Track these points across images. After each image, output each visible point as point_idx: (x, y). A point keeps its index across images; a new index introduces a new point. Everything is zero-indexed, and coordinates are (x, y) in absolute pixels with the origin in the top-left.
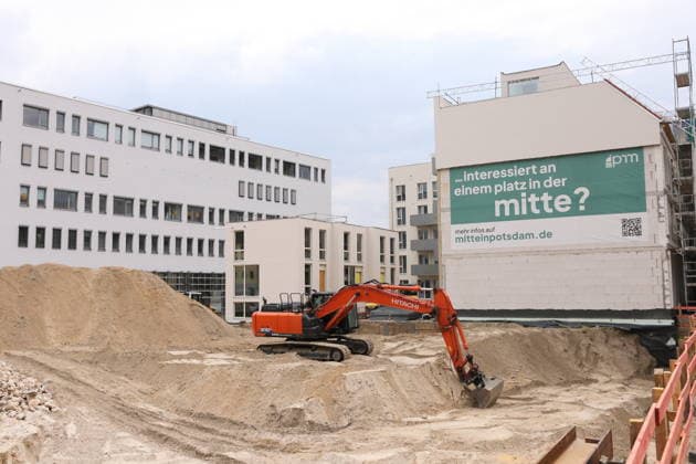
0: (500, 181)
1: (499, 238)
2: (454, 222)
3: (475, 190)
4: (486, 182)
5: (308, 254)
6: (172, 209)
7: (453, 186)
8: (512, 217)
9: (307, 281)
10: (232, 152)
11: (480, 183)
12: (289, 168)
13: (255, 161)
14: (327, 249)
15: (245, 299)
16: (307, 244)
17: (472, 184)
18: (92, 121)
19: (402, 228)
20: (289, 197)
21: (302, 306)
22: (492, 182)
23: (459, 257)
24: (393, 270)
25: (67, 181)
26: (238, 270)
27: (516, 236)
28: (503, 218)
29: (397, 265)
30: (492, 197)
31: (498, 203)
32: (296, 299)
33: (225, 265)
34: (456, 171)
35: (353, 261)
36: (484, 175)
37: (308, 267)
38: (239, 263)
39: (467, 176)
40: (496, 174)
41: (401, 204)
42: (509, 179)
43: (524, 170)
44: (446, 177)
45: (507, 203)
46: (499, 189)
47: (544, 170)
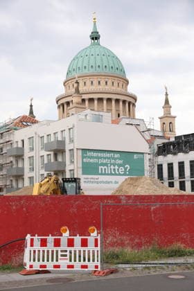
0: (101, 158)
1: (100, 182)
3: (92, 161)
4: (96, 158)
7: (83, 157)
8: (105, 174)
11: (93, 157)
17: (90, 157)
22: (98, 158)
27: (106, 182)
28: (102, 174)
30: (97, 165)
31: (100, 167)
34: (84, 150)
36: (95, 154)
39: (89, 154)
40: (99, 155)
42: (105, 158)
43: (108, 155)
44: (80, 152)
45: (103, 168)
46: (101, 161)
47: (116, 156)
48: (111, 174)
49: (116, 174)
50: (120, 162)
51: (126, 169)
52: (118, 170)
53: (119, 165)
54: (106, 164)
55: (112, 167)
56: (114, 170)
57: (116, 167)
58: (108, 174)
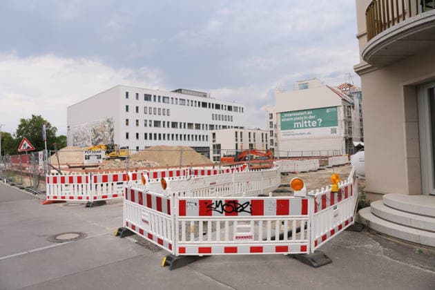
0: (295, 116)
1: (296, 134)
2: (282, 129)
3: (288, 120)
4: (291, 117)
5: (237, 140)
6: (190, 125)
7: (281, 118)
8: (299, 128)
9: (237, 148)
10: (210, 104)
11: (289, 117)
12: (230, 108)
13: (218, 107)
14: (243, 138)
15: (216, 155)
16: (236, 136)
17: (287, 117)
18: (164, 97)
19: (271, 129)
20: (230, 119)
21: (234, 156)
22: (293, 117)
23: (283, 140)
24: (267, 145)
25: (158, 118)
26: (214, 146)
27: (301, 134)
28: (296, 128)
29: (269, 142)
30: (293, 122)
31: (295, 124)
32: (232, 154)
33: (209, 144)
34: (282, 113)
35: (252, 142)
36: (291, 115)
37: (237, 144)
38: (214, 143)
39: (286, 115)
40: (294, 114)
41: (271, 120)
42: (298, 116)
43: (302, 114)
44: (279, 115)
45: (297, 124)
46: (295, 119)
47: (309, 113)
48: (305, 128)
49: (308, 127)
50: (312, 117)
51: (318, 122)
52: (311, 124)
53: (312, 120)
54: (300, 121)
55: (305, 122)
56: (307, 124)
57: (309, 122)
58: (302, 128)
